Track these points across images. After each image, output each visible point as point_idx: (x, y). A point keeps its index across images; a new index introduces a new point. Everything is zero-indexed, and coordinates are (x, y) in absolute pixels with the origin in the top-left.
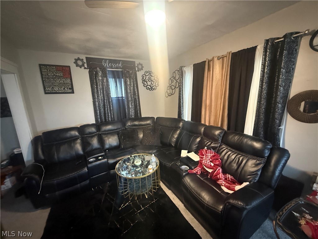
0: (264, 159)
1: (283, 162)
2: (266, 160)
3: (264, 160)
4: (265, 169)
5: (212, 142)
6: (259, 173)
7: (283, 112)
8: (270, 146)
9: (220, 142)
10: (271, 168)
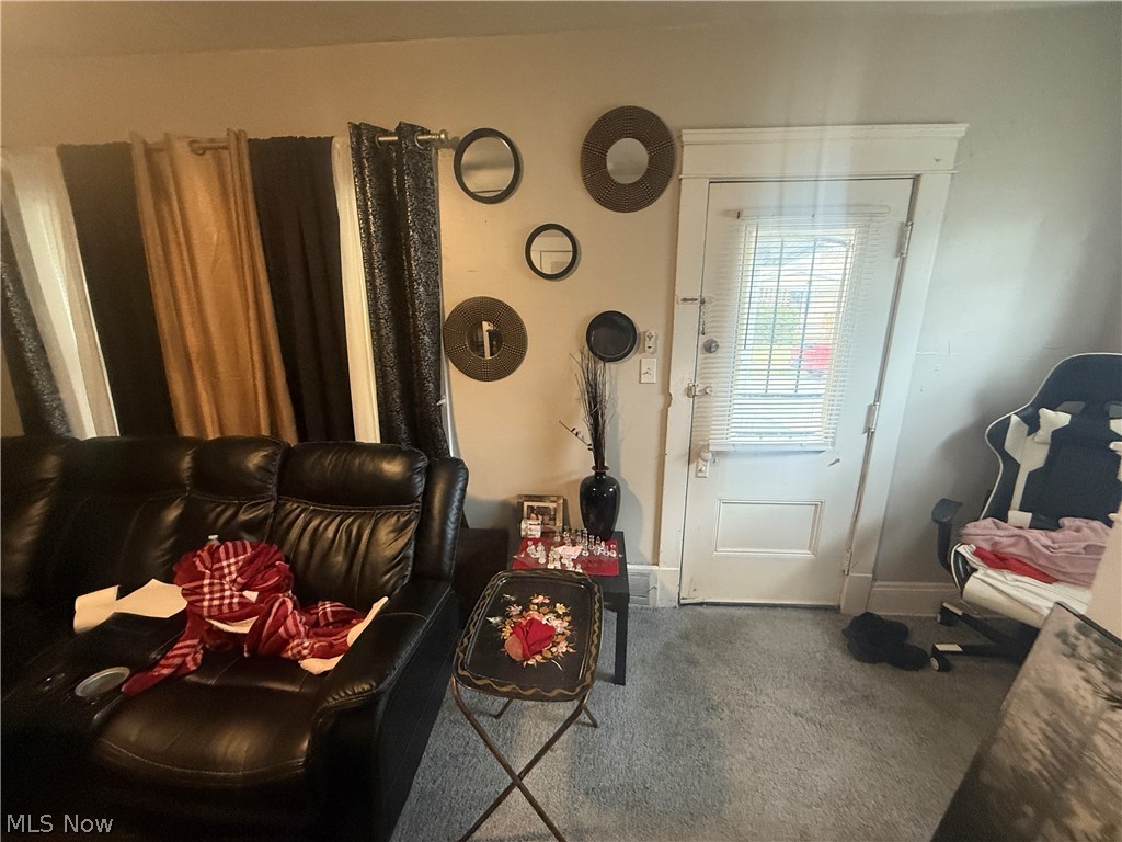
0: (415, 505)
1: (457, 495)
2: (420, 505)
3: (417, 507)
4: (421, 533)
5: (241, 506)
6: (411, 552)
7: (438, 360)
8: (423, 460)
9: (275, 494)
10: (436, 524)
